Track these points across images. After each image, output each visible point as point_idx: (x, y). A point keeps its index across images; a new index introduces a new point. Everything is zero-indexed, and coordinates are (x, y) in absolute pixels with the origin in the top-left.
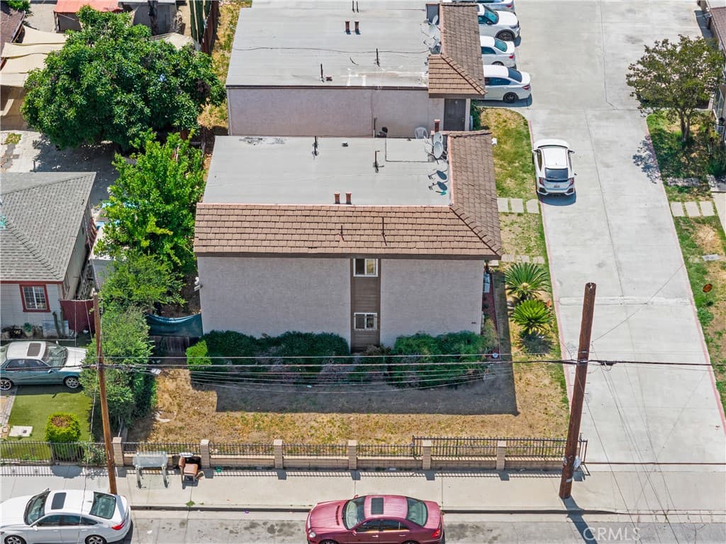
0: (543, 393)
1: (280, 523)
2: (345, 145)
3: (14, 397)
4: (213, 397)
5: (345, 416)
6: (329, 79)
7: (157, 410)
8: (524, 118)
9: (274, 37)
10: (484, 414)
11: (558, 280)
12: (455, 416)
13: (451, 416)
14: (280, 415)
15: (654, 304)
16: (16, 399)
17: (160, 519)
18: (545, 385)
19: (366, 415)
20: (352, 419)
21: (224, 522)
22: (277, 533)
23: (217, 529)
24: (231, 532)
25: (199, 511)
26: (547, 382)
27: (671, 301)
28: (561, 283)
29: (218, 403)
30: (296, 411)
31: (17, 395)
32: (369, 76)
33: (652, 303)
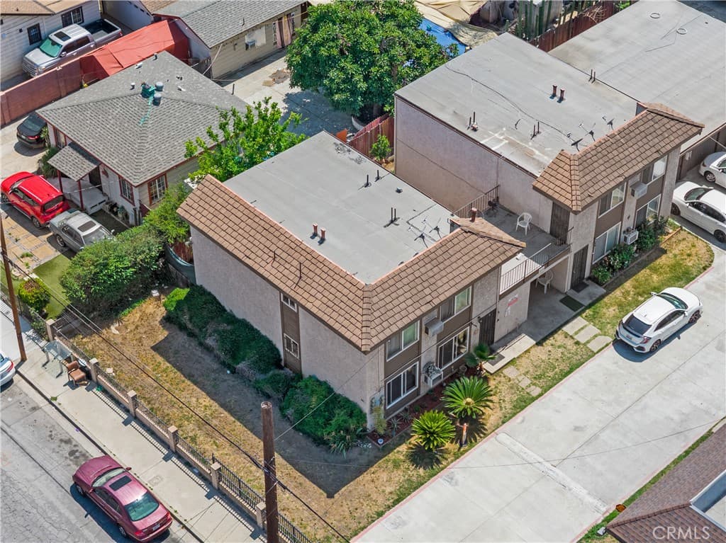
0: (374, 496)
1: (84, 452)
2: (399, 191)
3: (59, 253)
4: (162, 334)
5: (221, 410)
6: (475, 130)
7: (120, 320)
8: (712, 262)
9: (490, 71)
10: (308, 479)
11: (524, 418)
12: (288, 465)
13: (286, 463)
14: (184, 378)
15: (572, 491)
16: (58, 256)
17: (27, 395)
18: (383, 491)
19: (234, 419)
20: (222, 415)
21: (56, 426)
22: (72, 458)
23: (47, 427)
24: (51, 436)
25: (54, 408)
26: (388, 489)
27: (589, 499)
28: (523, 421)
29: (160, 342)
30: (195, 383)
31: (63, 254)
32: (512, 144)
33: (570, 490)
